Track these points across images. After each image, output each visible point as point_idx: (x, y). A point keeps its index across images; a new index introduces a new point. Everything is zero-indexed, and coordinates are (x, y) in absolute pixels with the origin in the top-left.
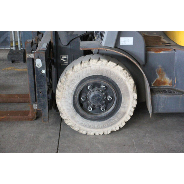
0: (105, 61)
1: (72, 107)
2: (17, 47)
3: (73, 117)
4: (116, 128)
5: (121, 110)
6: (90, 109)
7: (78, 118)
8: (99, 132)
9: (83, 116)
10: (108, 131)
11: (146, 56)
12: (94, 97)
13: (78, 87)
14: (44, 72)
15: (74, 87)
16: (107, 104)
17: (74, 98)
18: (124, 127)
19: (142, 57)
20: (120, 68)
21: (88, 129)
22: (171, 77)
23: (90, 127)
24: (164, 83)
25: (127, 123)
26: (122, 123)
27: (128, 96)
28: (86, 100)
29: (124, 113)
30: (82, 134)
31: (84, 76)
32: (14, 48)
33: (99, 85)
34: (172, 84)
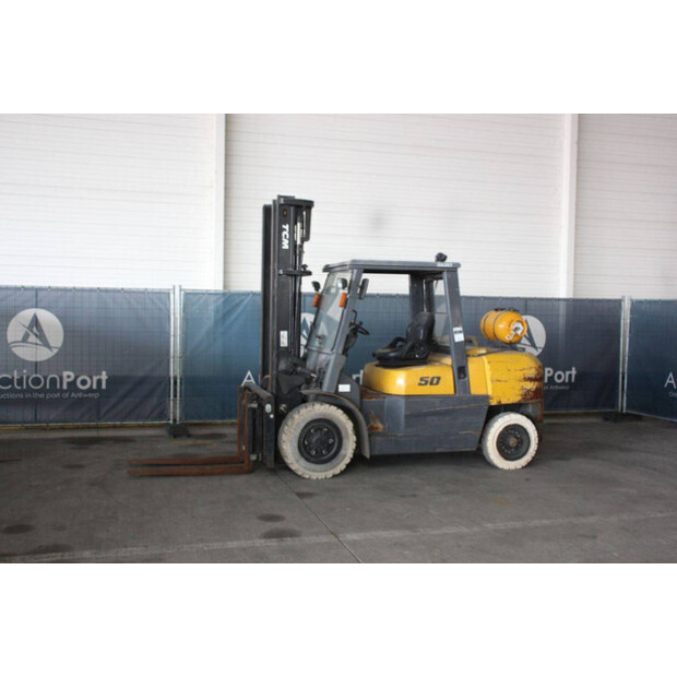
0: (327, 406)
1: (297, 451)
2: (175, 420)
3: (297, 461)
4: (337, 471)
5: (342, 452)
6: (313, 453)
7: (303, 461)
8: (321, 476)
9: (307, 459)
10: (330, 474)
11: (361, 403)
12: (317, 441)
13: (302, 431)
14: (272, 416)
15: (299, 431)
16: (329, 447)
17: (299, 441)
18: (345, 470)
19: (358, 402)
20: (340, 412)
21: (311, 473)
22: (383, 423)
23: (313, 471)
24: (377, 428)
25: (348, 466)
26: (342, 466)
27: (348, 438)
28: (310, 443)
29: (345, 456)
30: (304, 478)
31: (310, 419)
32: (171, 422)
33: (321, 430)
34: (384, 429)
